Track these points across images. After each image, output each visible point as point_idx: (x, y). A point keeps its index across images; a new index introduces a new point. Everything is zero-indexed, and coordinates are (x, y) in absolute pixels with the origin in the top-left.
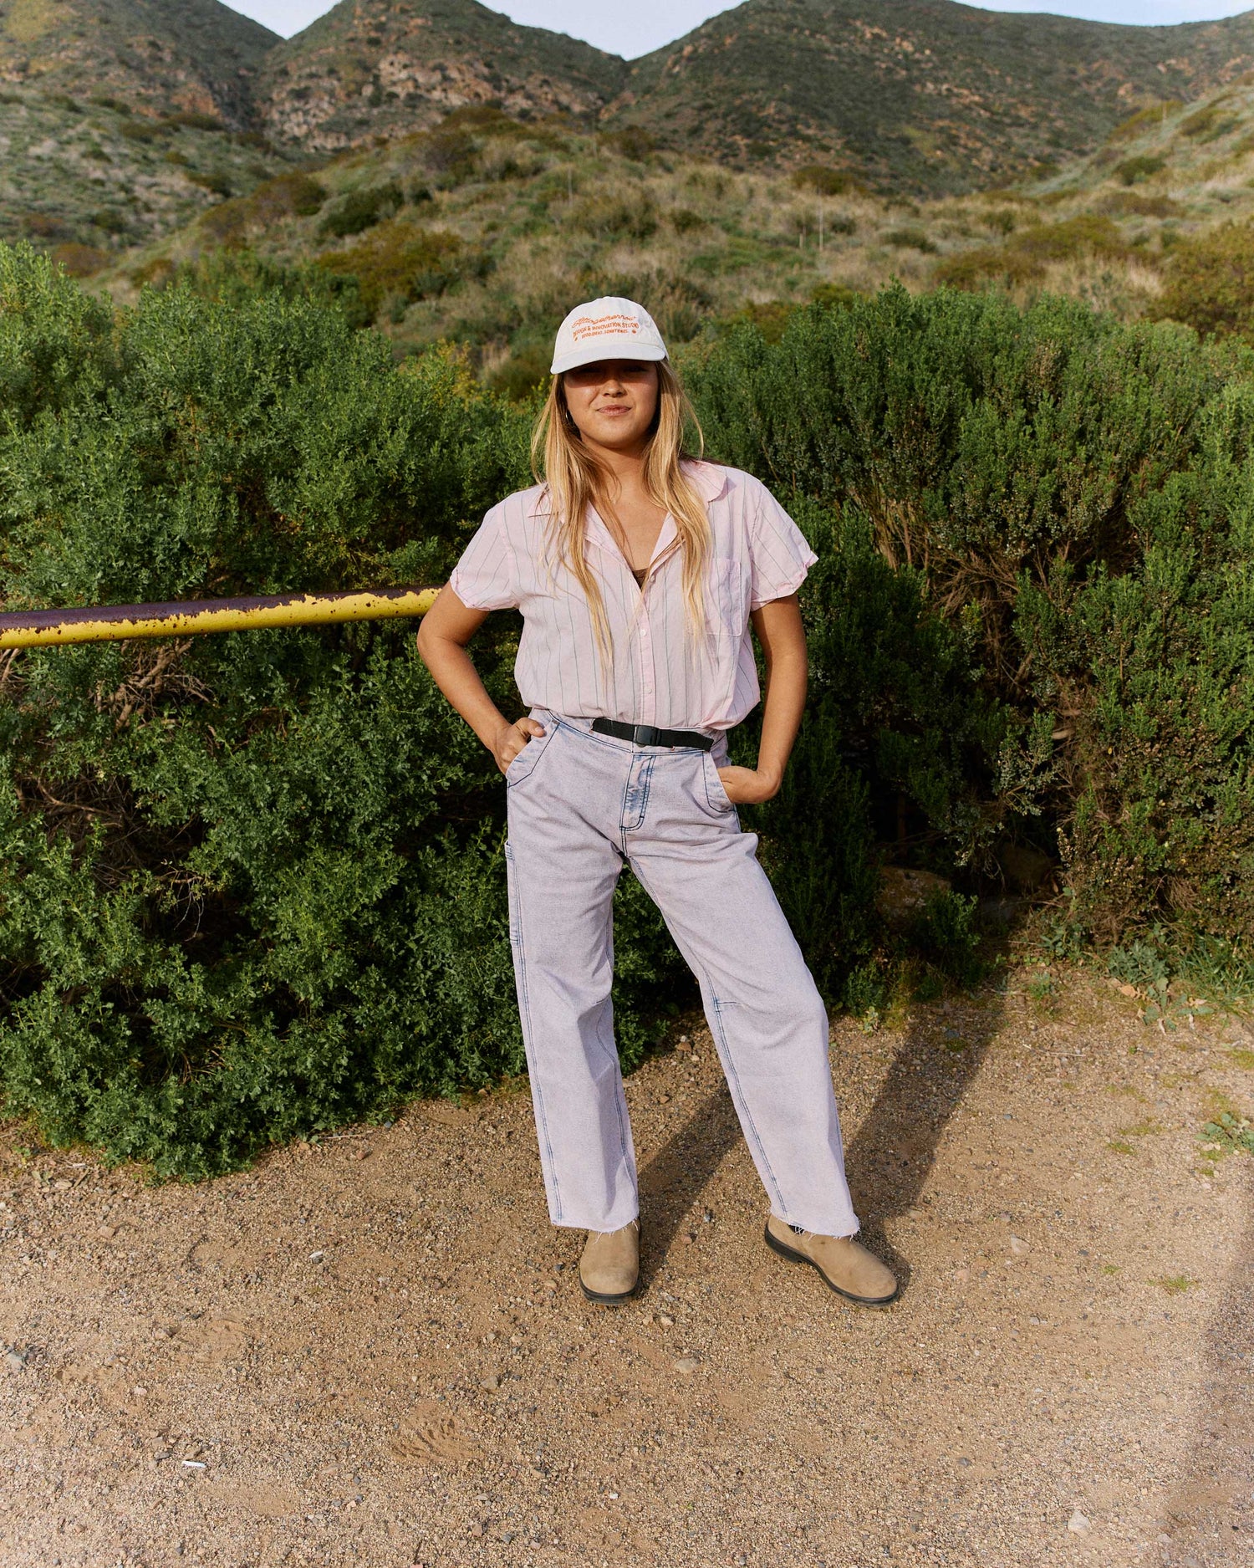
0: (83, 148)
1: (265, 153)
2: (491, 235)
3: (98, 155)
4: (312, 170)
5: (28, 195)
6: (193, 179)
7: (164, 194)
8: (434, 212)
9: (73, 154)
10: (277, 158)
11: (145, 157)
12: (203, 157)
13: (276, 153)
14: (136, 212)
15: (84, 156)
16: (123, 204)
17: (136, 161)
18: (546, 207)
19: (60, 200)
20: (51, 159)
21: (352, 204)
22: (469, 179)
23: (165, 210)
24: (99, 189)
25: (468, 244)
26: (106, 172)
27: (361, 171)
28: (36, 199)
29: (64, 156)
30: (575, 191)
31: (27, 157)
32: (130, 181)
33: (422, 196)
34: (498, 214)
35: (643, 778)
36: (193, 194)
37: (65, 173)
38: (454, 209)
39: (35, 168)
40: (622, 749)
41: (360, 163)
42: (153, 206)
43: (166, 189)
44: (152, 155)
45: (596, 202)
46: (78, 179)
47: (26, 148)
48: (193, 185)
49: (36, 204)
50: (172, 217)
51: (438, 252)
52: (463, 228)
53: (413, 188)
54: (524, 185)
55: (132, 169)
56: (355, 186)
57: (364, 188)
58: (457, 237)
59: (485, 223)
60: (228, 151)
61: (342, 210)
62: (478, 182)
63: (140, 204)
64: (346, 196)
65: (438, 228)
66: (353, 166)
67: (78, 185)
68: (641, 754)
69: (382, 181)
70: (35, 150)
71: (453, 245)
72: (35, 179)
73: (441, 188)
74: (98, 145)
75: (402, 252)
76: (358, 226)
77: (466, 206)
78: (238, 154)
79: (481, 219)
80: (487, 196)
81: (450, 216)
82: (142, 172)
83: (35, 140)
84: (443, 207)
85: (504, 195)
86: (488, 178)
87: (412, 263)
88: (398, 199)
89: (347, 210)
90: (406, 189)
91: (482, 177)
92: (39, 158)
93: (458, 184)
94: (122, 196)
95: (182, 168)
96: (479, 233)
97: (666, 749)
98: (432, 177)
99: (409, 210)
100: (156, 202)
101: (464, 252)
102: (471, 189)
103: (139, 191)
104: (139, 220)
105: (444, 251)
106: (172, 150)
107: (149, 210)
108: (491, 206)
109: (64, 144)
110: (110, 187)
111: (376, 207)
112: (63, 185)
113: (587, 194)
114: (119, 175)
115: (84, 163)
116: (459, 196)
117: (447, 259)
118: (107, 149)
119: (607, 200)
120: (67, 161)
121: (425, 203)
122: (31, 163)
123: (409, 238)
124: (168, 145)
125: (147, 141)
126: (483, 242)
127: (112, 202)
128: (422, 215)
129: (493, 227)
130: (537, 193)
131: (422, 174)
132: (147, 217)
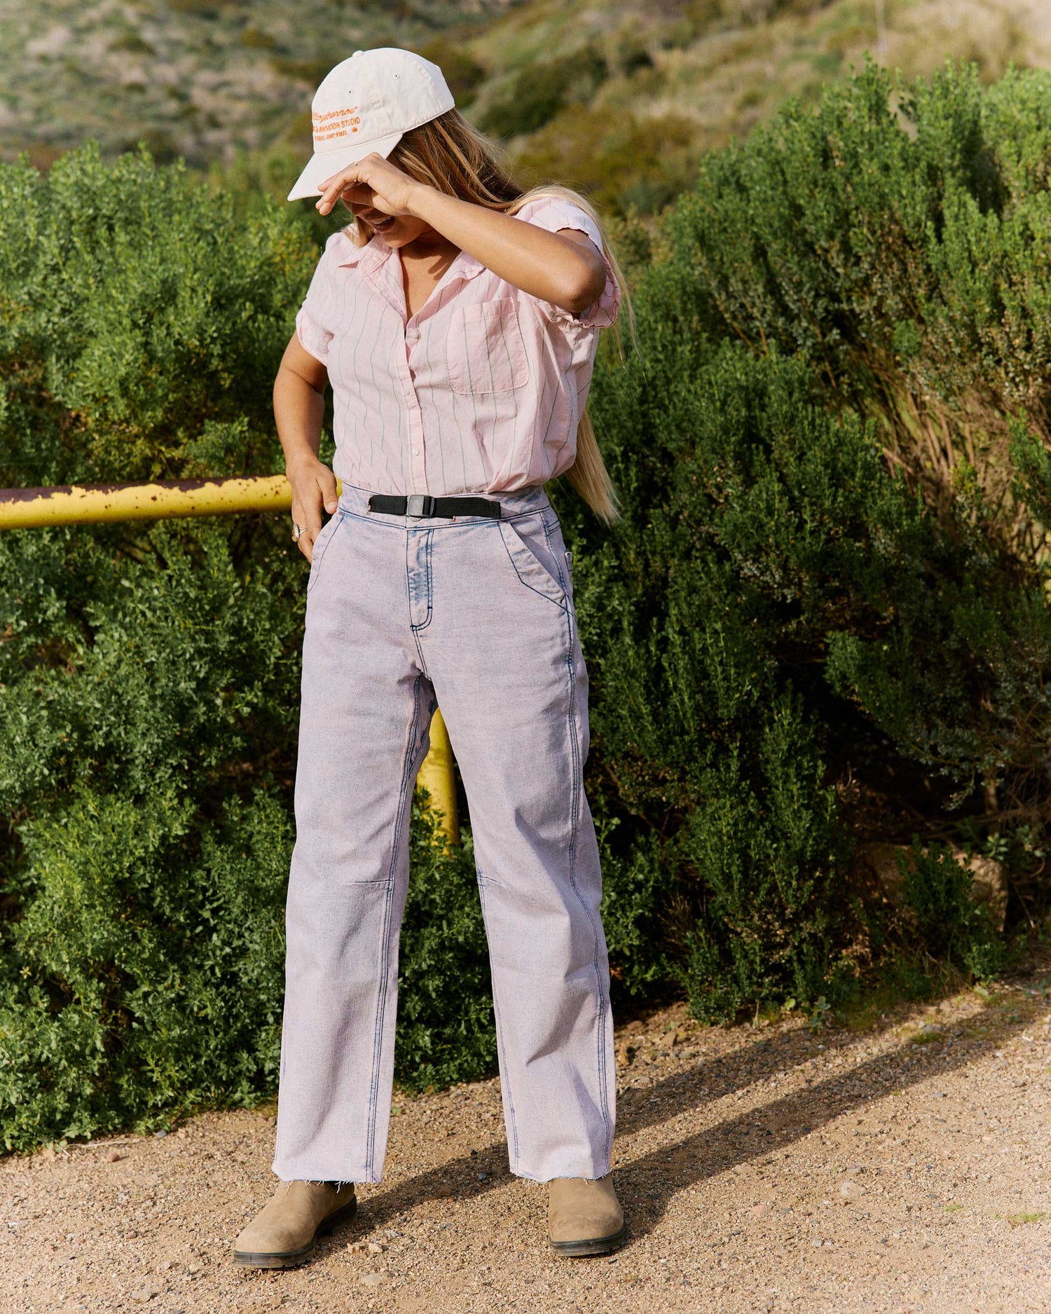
0: (111, 36)
1: (399, 20)
2: (750, 113)
3: (135, 45)
4: (467, 37)
5: (27, 116)
6: (285, 70)
7: (238, 98)
8: (657, 85)
9: (95, 47)
10: (419, 26)
11: (209, 43)
12: (299, 33)
13: (416, 17)
14: (196, 130)
15: (113, 48)
16: (175, 119)
17: (192, 49)
18: (840, 56)
19: (74, 120)
20: (61, 58)
21: (525, 86)
22: (716, 25)
23: (242, 123)
24: (136, 98)
25: (707, 130)
26: (146, 69)
27: (540, 31)
28: (38, 122)
29: (82, 51)
30: (889, 24)
31: (25, 58)
32: (187, 81)
33: (639, 61)
34: (761, 79)
35: (423, 558)
36: (284, 94)
37: (84, 78)
38: (690, 76)
39: (37, 75)
40: (397, 526)
41: (541, 18)
42: (222, 118)
43: (241, 90)
44: (220, 37)
45: (925, 41)
46: (105, 87)
47: (22, 45)
48: (284, 81)
49: (41, 130)
50: (251, 134)
51: (658, 146)
52: (702, 108)
53: (622, 49)
54: (805, 24)
55: (187, 62)
56: (531, 56)
57: (545, 59)
58: (689, 121)
59: (739, 95)
60: (339, 20)
61: (509, 97)
62: (728, 29)
63: (201, 118)
64: (515, 75)
65: (658, 110)
66: (529, 25)
67: (104, 95)
68: (416, 529)
69: (575, 44)
70: (37, 46)
71: (681, 134)
72: (37, 90)
73: (668, 46)
74: (134, 30)
75: (599, 154)
76: (536, 119)
77: (708, 71)
78: (355, 23)
79: (732, 89)
80: (742, 51)
81: (683, 89)
82: (202, 66)
83: (38, 30)
84: (672, 76)
85: (770, 45)
86: (747, 20)
87: (614, 170)
88: (597, 68)
89: (519, 96)
90: (612, 53)
91: (736, 20)
92: (44, 58)
93: (696, 35)
94: (172, 106)
95: (266, 54)
96: (729, 111)
97: (446, 521)
98: (653, 29)
99: (617, 85)
100: (226, 112)
101: (699, 144)
102: (715, 43)
103: (200, 97)
104: (201, 144)
105: (668, 145)
106: (251, 26)
107: (214, 123)
108: (750, 66)
109: (80, 33)
110: (154, 93)
111: (562, 87)
112: (81, 96)
113: (910, 29)
114: (168, 73)
115: (114, 59)
116: (698, 55)
117: (672, 158)
118: (149, 35)
119: (944, 35)
120: (87, 59)
121: (643, 73)
122: (32, 66)
123: (610, 132)
124: (242, 21)
125: (211, 16)
126: (733, 125)
127: (159, 118)
128: (636, 93)
129: (752, 101)
130: (825, 39)
131: (637, 26)
132: (212, 136)
